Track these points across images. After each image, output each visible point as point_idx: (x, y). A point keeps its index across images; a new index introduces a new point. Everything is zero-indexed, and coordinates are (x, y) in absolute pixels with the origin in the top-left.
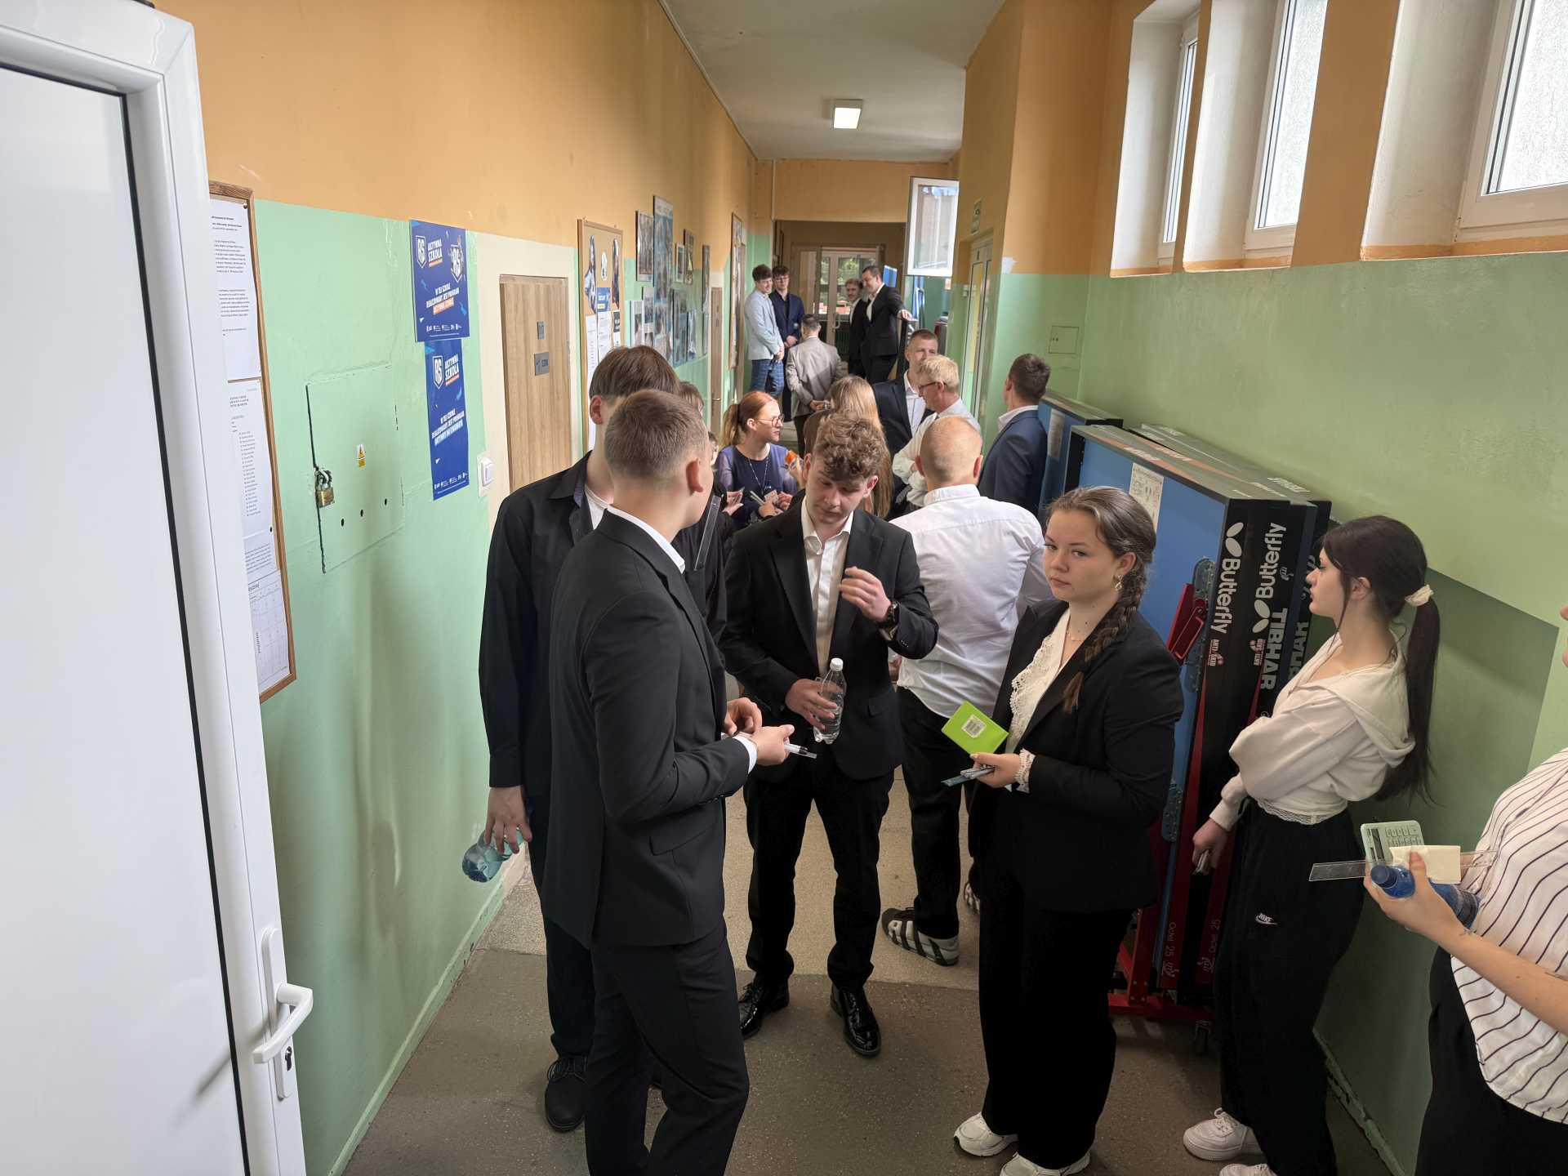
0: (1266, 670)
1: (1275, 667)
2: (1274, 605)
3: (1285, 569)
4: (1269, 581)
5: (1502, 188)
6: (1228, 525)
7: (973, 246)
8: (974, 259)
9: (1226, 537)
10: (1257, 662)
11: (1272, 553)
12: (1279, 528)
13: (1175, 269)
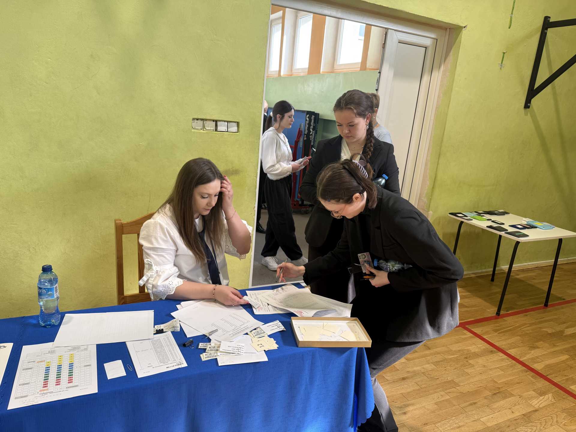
1: (313, 141)
2: (313, 130)
3: (314, 123)
4: (312, 125)
5: (340, 64)
6: (307, 115)
9: (306, 117)
10: (311, 139)
11: (313, 120)
12: (314, 116)
13: (279, 76)
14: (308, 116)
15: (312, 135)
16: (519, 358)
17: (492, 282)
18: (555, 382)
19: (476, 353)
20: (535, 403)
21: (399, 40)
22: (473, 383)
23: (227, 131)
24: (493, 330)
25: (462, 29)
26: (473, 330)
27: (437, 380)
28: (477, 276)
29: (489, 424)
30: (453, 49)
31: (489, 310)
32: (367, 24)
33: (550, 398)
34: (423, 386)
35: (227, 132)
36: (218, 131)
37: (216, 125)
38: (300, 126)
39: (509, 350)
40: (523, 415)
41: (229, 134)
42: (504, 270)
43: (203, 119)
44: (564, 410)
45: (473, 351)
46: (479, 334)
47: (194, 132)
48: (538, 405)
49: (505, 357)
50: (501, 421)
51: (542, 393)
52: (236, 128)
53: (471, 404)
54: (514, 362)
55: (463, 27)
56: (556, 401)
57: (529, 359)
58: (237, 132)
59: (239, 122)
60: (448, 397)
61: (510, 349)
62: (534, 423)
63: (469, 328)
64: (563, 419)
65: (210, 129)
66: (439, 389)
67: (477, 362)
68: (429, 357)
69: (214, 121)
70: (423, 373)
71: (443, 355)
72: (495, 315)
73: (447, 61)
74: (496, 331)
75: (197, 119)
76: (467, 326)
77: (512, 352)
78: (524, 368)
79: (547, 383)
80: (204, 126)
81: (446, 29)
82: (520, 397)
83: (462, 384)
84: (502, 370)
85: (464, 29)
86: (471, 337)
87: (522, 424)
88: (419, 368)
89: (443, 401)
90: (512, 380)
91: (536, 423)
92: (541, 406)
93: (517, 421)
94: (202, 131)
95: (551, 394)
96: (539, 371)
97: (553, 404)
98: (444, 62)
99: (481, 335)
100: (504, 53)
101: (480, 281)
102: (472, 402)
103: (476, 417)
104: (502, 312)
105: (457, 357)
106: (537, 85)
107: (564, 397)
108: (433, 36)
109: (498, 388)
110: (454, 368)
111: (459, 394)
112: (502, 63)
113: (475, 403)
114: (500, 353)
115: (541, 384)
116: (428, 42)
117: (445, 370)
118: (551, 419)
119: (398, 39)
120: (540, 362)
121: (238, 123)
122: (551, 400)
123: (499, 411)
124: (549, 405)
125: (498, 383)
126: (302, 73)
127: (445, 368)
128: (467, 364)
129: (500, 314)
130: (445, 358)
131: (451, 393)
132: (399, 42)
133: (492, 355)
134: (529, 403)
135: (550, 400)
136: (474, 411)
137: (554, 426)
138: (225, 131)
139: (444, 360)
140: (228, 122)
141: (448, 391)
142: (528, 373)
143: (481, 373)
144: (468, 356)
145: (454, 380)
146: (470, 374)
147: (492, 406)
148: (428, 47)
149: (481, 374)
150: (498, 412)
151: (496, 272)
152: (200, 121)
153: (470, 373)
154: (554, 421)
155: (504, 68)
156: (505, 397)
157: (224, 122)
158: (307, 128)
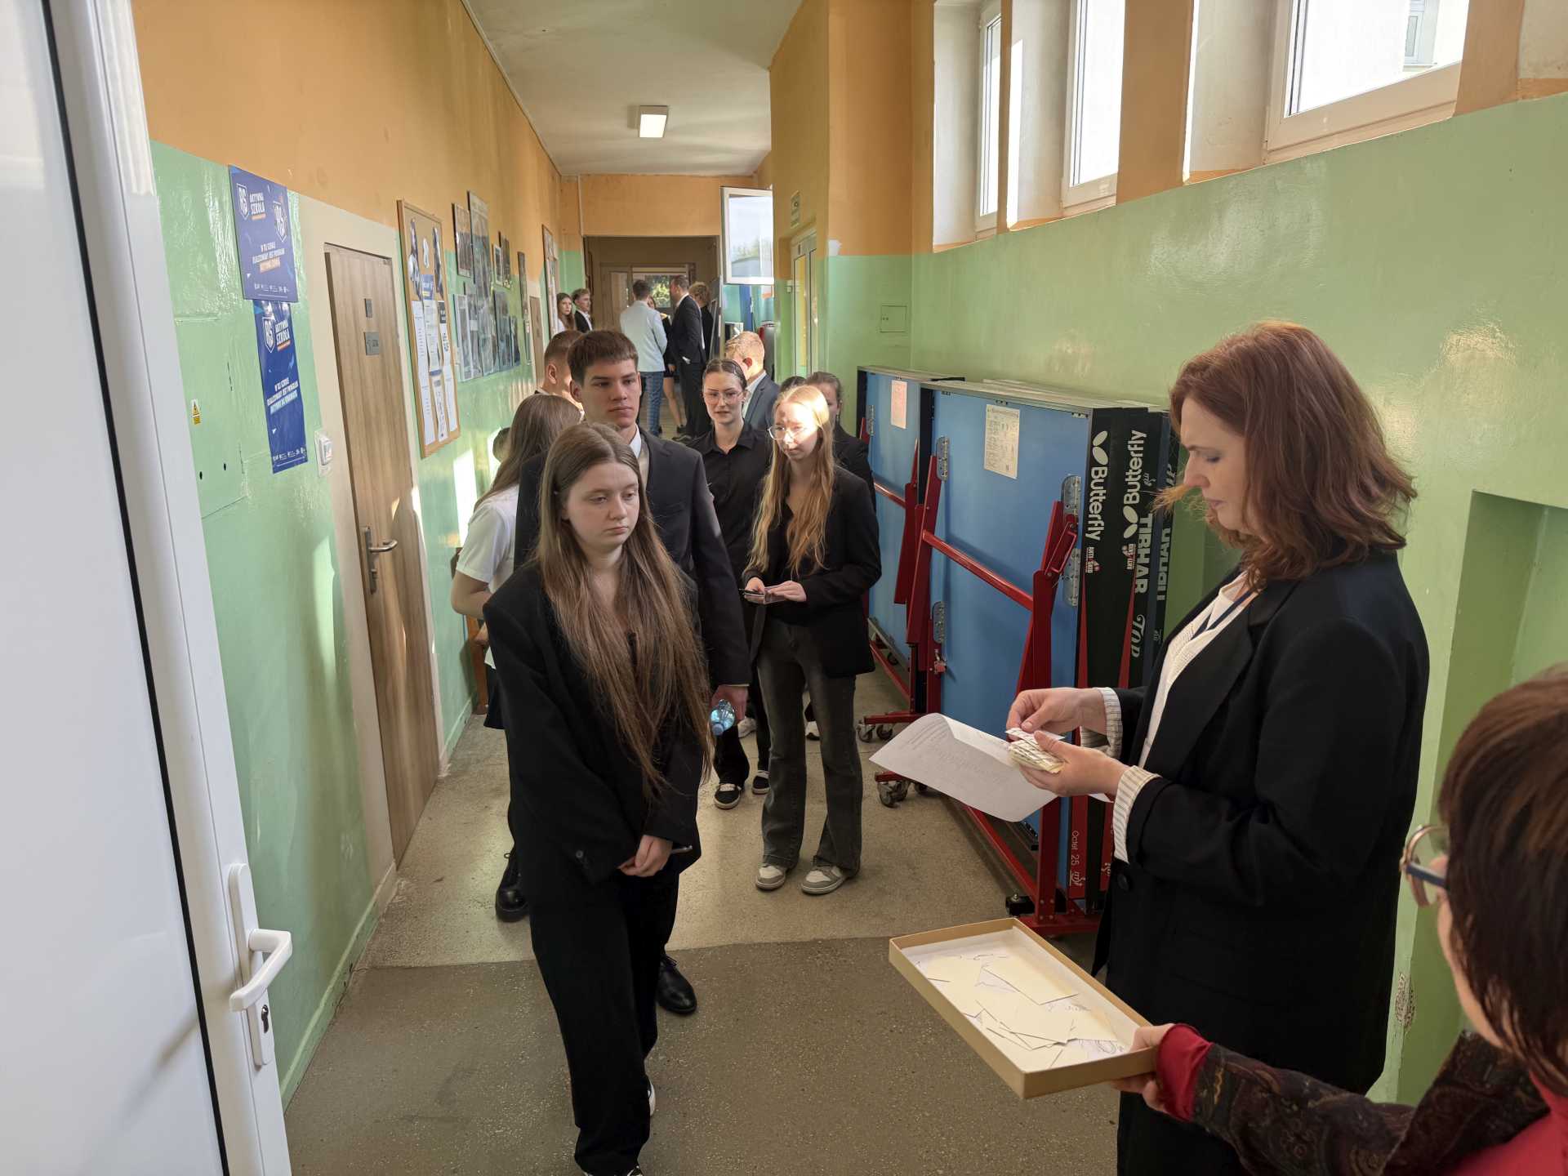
0: (1139, 575)
1: (1146, 571)
2: (1141, 510)
3: (1147, 475)
4: (1135, 487)
5: (1304, 111)
6: (1094, 435)
7: (793, 242)
8: (795, 254)
9: (1092, 446)
10: (1130, 566)
11: (1135, 459)
12: (1140, 435)
13: (999, 233)
14: (1102, 437)
15: (1135, 539)
38: (1066, 489)
158: (1096, 508)
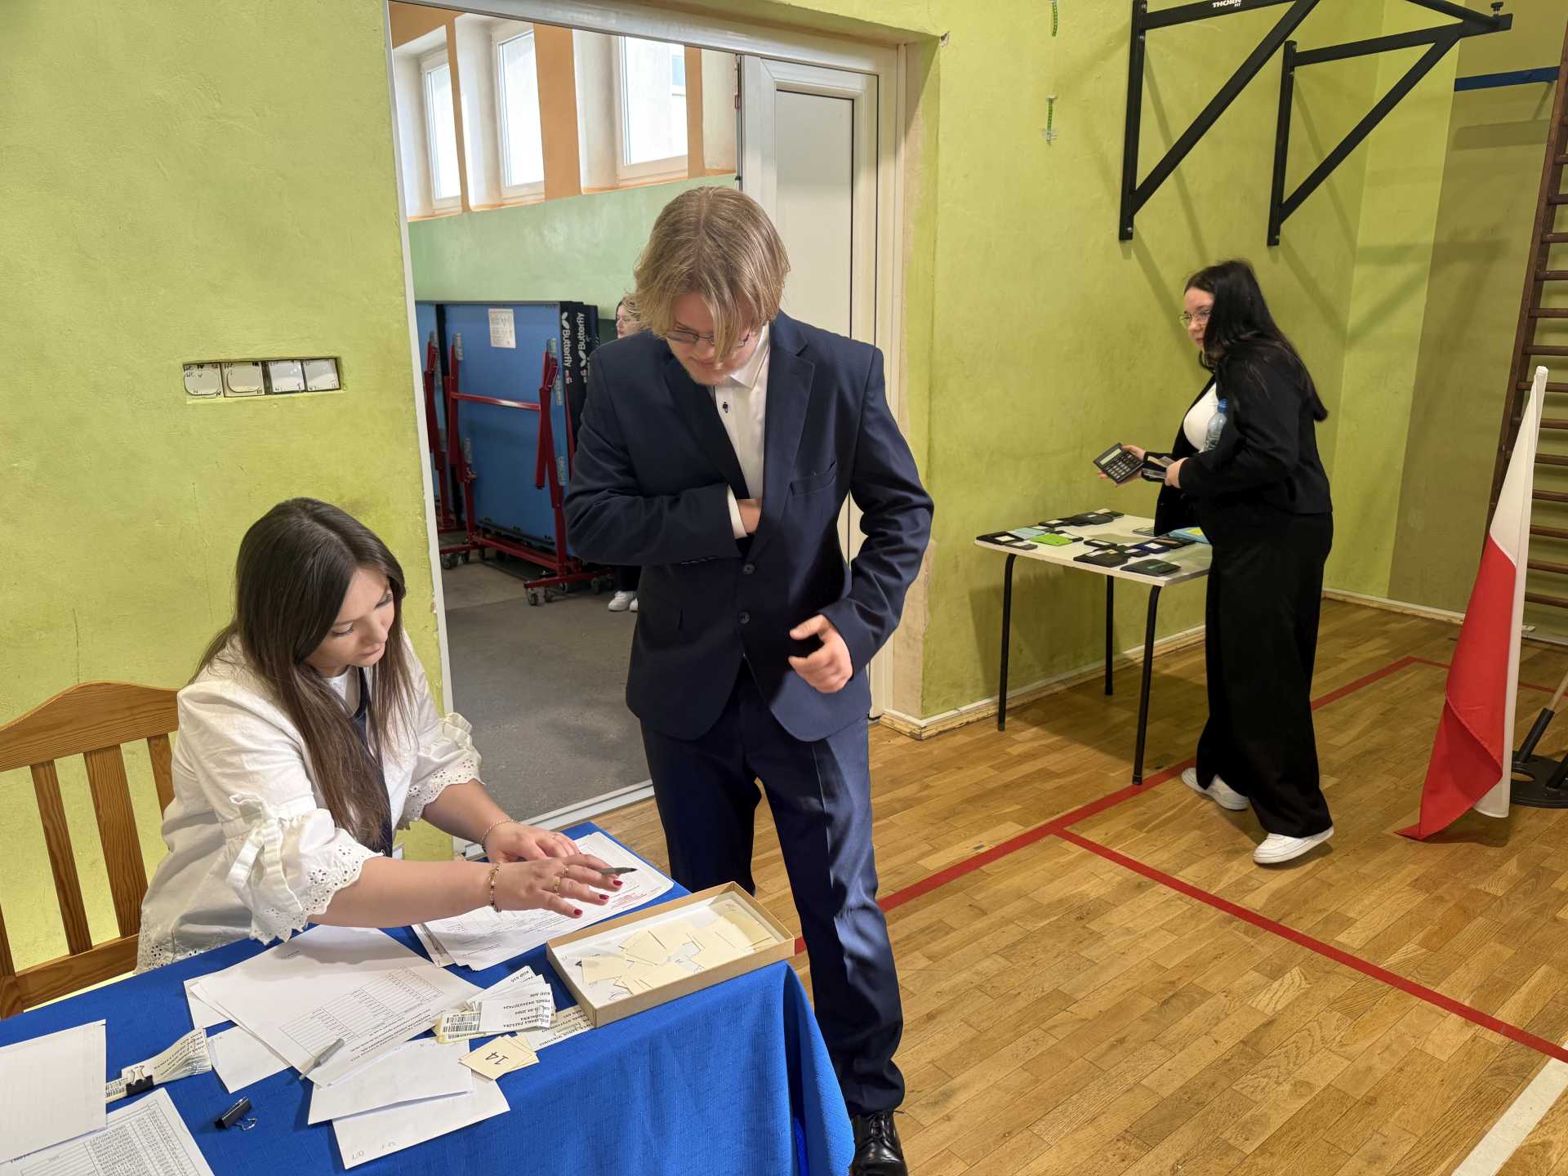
3: (588, 335)
4: (583, 341)
5: (632, 163)
6: (561, 314)
9: (561, 320)
11: (581, 328)
12: (582, 315)
13: (464, 211)
14: (565, 315)
16: (1207, 887)
17: (1108, 697)
18: (1301, 932)
19: (1103, 898)
20: (1266, 1002)
21: (777, 83)
22: (1108, 986)
23: (303, 388)
24: (1133, 827)
25: (938, 42)
26: (1083, 835)
27: (1017, 999)
28: (1069, 688)
29: (1166, 1092)
30: (923, 97)
31: (1112, 775)
32: (686, 45)
33: (1297, 979)
34: (985, 1025)
35: (305, 393)
36: (276, 393)
37: (267, 376)
38: (549, 345)
39: (1180, 871)
40: (1242, 1042)
41: (312, 398)
42: (1132, 661)
43: (219, 363)
44: (1332, 1004)
45: (1093, 895)
46: (1101, 844)
47: (194, 406)
48: (1272, 1006)
49: (1174, 892)
50: (1192, 1072)
51: (1276, 973)
52: (333, 376)
53: (1112, 1047)
54: (1197, 902)
55: (938, 38)
56: (1310, 984)
57: (1230, 886)
58: (337, 389)
59: (340, 358)
60: (1052, 1042)
61: (1182, 869)
62: (1272, 1059)
63: (1074, 831)
64: (1335, 1029)
65: (245, 389)
66: (1027, 1023)
67: (1108, 924)
68: (986, 939)
69: (255, 364)
70: (979, 987)
71: (1019, 923)
72: (1130, 784)
73: (912, 132)
74: (1139, 826)
75: (201, 365)
76: (1067, 828)
77: (1187, 876)
78: (1223, 913)
79: (1282, 941)
80: (225, 385)
81: (897, 47)
82: (1226, 996)
83: (1081, 995)
84: (1172, 932)
85: (941, 44)
86: (1083, 857)
87: (1244, 1068)
88: (964, 975)
89: (1042, 1054)
90: (1199, 953)
91: (1275, 1056)
92: (1279, 1007)
93: (1231, 1062)
94: (221, 399)
95: (1297, 968)
96: (1258, 913)
97: (1304, 994)
98: (906, 133)
99: (1107, 847)
100: (1051, 101)
101: (1080, 698)
102: (1112, 1039)
103: (1131, 1080)
104: (1147, 774)
105: (1058, 920)
106: (1141, 178)
107: (1327, 968)
108: (866, 66)
109: (1170, 982)
110: (1055, 953)
111: (1077, 1026)
112: (1049, 127)
113: (1121, 1041)
114: (1161, 885)
115: (1271, 945)
116: (855, 85)
117: (1034, 964)
118: (1309, 1035)
119: (775, 82)
120: (1258, 888)
121: (337, 362)
122: (1300, 986)
123: (1184, 1047)
124: (1297, 999)
125: (1168, 970)
126: (531, 198)
127: (1033, 961)
128: (1087, 936)
129: (1144, 778)
130: (1028, 931)
131: (1057, 1029)
132: (778, 90)
133: (1143, 895)
134: (1249, 1006)
135: (1298, 984)
136: (1123, 1063)
137: (1319, 1055)
138: (298, 389)
139: (1026, 938)
140: (302, 361)
141: (1050, 1023)
142: (1235, 924)
143: (1123, 951)
144: (1084, 913)
145: (1060, 988)
146: (1097, 961)
147: (1164, 1037)
148: (858, 97)
149: (1123, 957)
150: (1181, 1050)
151: (1114, 669)
152: (211, 369)
153: (1097, 959)
154: (1315, 1038)
155: (1055, 139)
156: (1191, 1005)
157: (289, 364)
158: (567, 350)
